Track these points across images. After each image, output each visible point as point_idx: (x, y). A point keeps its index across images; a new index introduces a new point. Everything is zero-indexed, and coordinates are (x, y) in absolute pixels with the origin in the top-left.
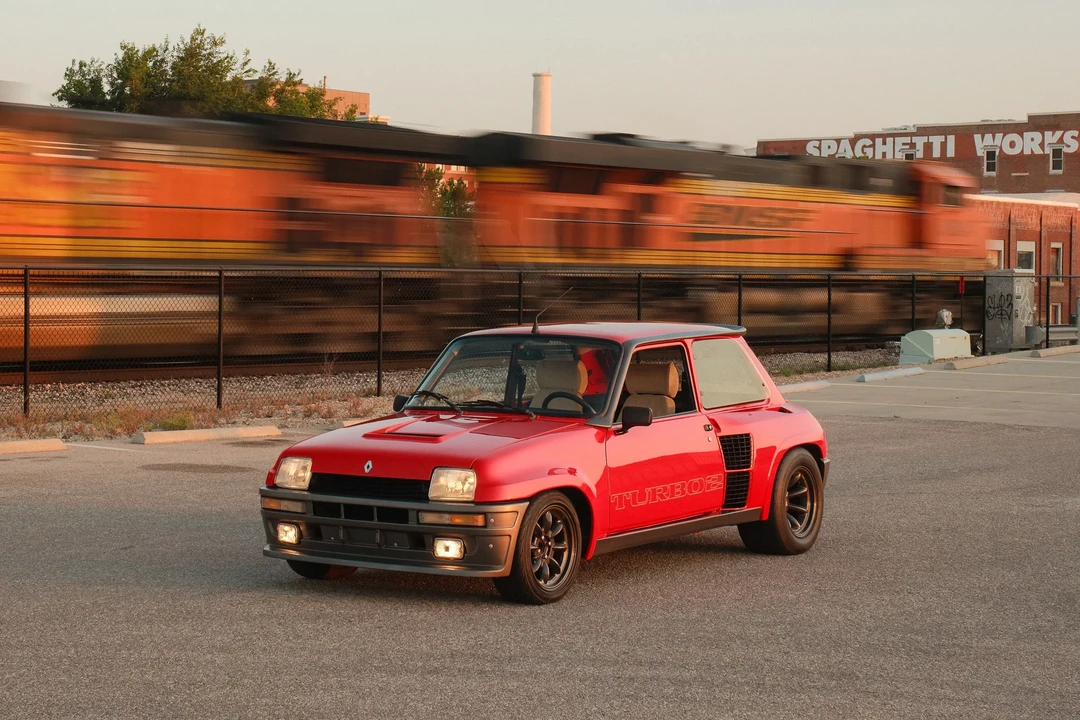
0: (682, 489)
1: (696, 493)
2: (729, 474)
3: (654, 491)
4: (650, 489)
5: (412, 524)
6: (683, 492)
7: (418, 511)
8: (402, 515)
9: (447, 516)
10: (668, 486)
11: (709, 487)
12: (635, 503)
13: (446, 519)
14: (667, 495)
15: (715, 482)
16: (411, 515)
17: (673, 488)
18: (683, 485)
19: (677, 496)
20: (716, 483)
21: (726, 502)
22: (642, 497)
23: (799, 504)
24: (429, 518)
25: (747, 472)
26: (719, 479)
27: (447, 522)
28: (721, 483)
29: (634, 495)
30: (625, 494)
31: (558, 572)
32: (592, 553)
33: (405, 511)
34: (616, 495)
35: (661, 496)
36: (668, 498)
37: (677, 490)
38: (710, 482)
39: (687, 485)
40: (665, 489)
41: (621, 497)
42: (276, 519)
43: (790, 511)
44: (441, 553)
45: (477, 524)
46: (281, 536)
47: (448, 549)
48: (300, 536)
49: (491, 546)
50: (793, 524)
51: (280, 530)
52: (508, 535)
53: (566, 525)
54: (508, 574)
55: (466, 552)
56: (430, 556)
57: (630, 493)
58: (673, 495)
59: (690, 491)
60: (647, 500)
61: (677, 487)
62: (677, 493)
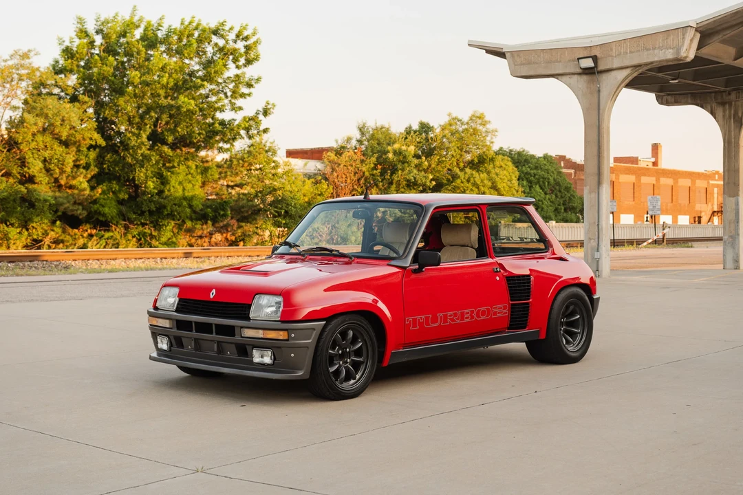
0: (471, 315)
1: (483, 318)
2: (512, 304)
3: (445, 316)
4: (441, 314)
5: (237, 338)
6: (472, 317)
7: (242, 327)
8: (230, 331)
9: (261, 331)
10: (459, 313)
11: (495, 313)
12: (428, 324)
13: (260, 334)
14: (458, 319)
15: (499, 310)
16: (237, 331)
17: (463, 314)
18: (472, 312)
19: (466, 320)
20: (501, 310)
21: (510, 325)
22: (435, 320)
23: (573, 327)
24: (249, 333)
25: (528, 304)
26: (505, 308)
27: (261, 336)
28: (506, 311)
29: (427, 318)
30: (418, 317)
31: (355, 379)
32: (385, 364)
33: (232, 327)
34: (411, 319)
35: (452, 320)
36: (458, 321)
37: (466, 316)
38: (494, 310)
39: (475, 313)
40: (455, 315)
41: (414, 320)
42: (156, 332)
43: (567, 332)
44: (257, 359)
45: (281, 338)
46: (160, 345)
47: (262, 357)
48: (171, 345)
49: (293, 355)
50: (568, 342)
51: (159, 340)
52: (306, 347)
53: (364, 341)
54: (308, 377)
55: (275, 359)
56: (251, 362)
57: (423, 317)
58: (462, 319)
59: (478, 316)
60: (439, 322)
61: (467, 313)
62: (467, 318)
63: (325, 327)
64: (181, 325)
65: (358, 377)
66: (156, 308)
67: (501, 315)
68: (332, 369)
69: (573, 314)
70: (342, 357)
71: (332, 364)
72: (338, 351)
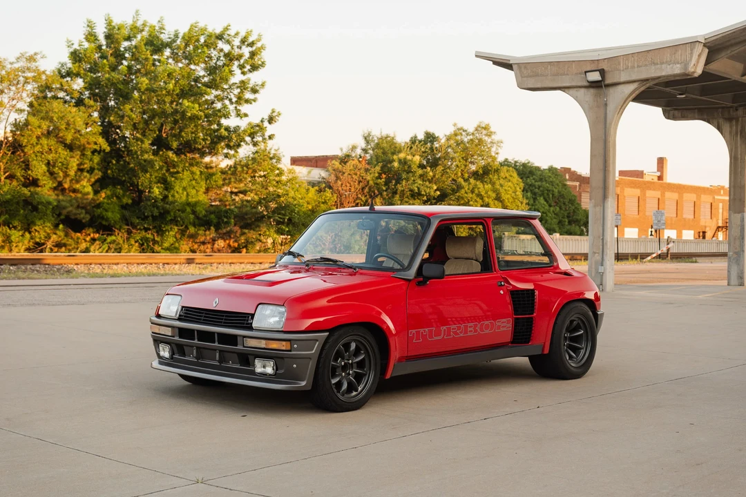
0: (474, 329)
1: (487, 331)
2: (516, 319)
3: (449, 329)
4: (445, 328)
5: (240, 347)
6: (476, 331)
7: (244, 337)
8: (232, 340)
9: (264, 342)
10: (462, 326)
11: (499, 327)
12: (431, 337)
13: (263, 344)
14: (461, 332)
15: (503, 325)
16: (239, 339)
17: (466, 327)
18: (476, 326)
19: (469, 334)
21: (514, 339)
22: (438, 333)
23: (576, 343)
24: (251, 343)
25: (532, 318)
26: (508, 322)
27: (263, 346)
28: (509, 325)
29: (430, 332)
30: (422, 330)
31: (356, 390)
32: (388, 376)
33: (235, 337)
34: (414, 331)
35: (456, 333)
36: (462, 335)
37: (469, 329)
38: (499, 324)
39: (479, 326)
40: (459, 328)
41: (418, 333)
42: (158, 340)
43: (570, 347)
44: (259, 369)
45: (284, 348)
46: (162, 353)
47: (264, 367)
48: (172, 353)
49: (295, 366)
50: (571, 357)
51: (161, 348)
52: (309, 358)
53: (367, 352)
54: (310, 388)
55: (277, 369)
56: (253, 372)
57: (426, 330)
58: (466, 332)
59: (482, 330)
60: (442, 336)
61: (470, 327)
62: (471, 331)
63: (328, 337)
64: (183, 332)
65: (360, 389)
66: (158, 316)
67: (505, 329)
68: (334, 381)
69: (577, 329)
70: (344, 368)
71: (334, 376)
72: (341, 362)
